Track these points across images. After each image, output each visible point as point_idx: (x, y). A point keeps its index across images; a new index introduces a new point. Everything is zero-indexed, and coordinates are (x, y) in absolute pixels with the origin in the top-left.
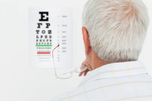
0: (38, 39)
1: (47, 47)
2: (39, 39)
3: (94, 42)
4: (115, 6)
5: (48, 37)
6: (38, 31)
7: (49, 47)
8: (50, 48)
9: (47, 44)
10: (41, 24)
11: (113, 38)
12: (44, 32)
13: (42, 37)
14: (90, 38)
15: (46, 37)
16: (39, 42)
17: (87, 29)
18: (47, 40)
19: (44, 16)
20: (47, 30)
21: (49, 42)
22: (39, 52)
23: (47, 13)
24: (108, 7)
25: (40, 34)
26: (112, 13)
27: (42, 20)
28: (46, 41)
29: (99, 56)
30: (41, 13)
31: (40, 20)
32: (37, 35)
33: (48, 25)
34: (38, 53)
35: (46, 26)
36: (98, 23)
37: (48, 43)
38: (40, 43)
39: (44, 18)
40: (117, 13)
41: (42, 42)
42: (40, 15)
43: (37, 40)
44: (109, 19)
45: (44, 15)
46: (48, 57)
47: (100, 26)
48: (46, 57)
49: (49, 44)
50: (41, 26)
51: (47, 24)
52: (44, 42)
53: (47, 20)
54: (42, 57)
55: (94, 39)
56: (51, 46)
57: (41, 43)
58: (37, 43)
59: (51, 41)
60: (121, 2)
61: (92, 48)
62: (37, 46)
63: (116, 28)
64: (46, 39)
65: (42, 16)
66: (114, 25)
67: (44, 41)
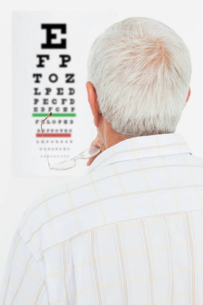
0: (37, 97)
1: (63, 119)
2: (41, 98)
3: (104, 106)
4: (133, 47)
5: (66, 91)
6: (37, 76)
7: (69, 119)
8: (72, 122)
9: (61, 111)
10: (47, 57)
11: (131, 98)
12: (53, 78)
13: (48, 91)
14: (98, 99)
15: (60, 91)
16: (40, 105)
17: (93, 84)
18: (64, 101)
19: (54, 36)
20: (62, 73)
21: (67, 104)
22: (41, 132)
23: (63, 28)
24: (124, 49)
25: (45, 82)
26: (129, 59)
27: (48, 45)
28: (59, 102)
29: (114, 128)
30: (48, 27)
31: (44, 46)
32: (37, 85)
33: (65, 60)
34: (38, 135)
35: (60, 61)
36: (108, 75)
37: (65, 109)
38: (43, 109)
39: (54, 41)
40: (136, 58)
41: (50, 104)
42: (44, 32)
43: (36, 101)
44: (125, 68)
45: (54, 31)
46: (64, 145)
47: (112, 81)
48: (59, 145)
49: (69, 111)
50: (46, 62)
51: (63, 56)
52: (55, 107)
53: (63, 45)
54: (50, 145)
55: (104, 101)
56: (74, 115)
57: (46, 107)
58: (36, 109)
59: (72, 102)
60: (144, 41)
61: (103, 115)
62: (34, 115)
63: (136, 83)
64: (59, 98)
65: (50, 36)
66: (132, 77)
67: (54, 102)
